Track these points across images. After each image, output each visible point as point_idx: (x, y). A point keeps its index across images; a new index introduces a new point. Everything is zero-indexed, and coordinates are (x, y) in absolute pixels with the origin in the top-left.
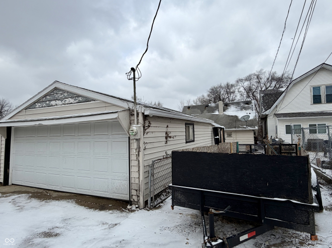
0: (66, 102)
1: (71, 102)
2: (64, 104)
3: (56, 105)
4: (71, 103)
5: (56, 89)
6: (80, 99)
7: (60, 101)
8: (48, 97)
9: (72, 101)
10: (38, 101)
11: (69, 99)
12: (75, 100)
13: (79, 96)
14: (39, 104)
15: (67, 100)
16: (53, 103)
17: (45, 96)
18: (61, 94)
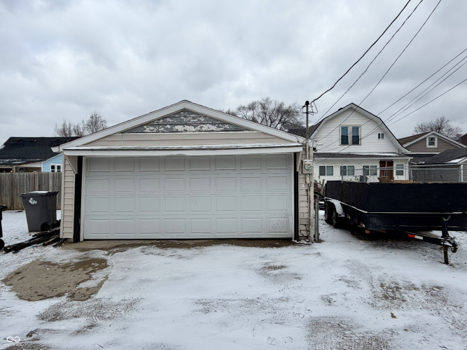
0: (203, 129)
1: (211, 129)
2: (199, 131)
3: (186, 131)
4: (213, 131)
5: (184, 110)
6: (227, 126)
7: (193, 127)
8: (168, 120)
9: (214, 128)
10: (149, 124)
11: (208, 125)
12: (218, 127)
13: (224, 123)
14: (152, 128)
15: (204, 126)
16: (180, 128)
17: (163, 118)
18: (194, 118)
